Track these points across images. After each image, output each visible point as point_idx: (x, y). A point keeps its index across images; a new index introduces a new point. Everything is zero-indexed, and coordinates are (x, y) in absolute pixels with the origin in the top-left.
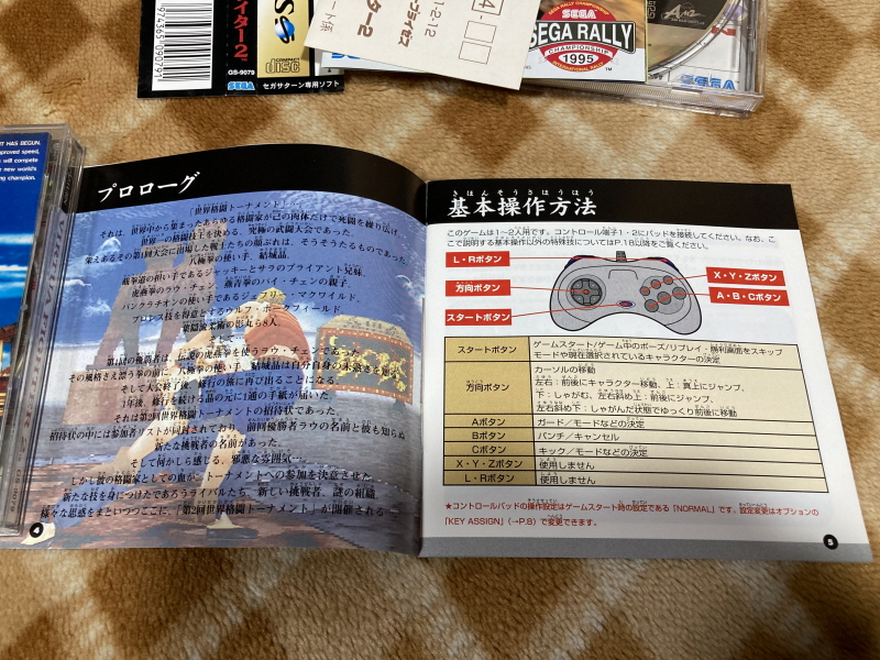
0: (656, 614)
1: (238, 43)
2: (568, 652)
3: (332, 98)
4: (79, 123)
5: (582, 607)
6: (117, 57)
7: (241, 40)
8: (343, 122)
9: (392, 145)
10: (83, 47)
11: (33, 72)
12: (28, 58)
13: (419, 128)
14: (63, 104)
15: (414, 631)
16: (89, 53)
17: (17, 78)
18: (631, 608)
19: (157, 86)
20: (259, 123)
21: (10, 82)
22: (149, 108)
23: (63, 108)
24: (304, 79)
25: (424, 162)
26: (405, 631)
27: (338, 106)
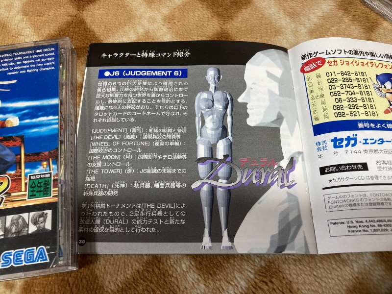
8: (288, 7)
13: (329, 12)
25: (333, 29)
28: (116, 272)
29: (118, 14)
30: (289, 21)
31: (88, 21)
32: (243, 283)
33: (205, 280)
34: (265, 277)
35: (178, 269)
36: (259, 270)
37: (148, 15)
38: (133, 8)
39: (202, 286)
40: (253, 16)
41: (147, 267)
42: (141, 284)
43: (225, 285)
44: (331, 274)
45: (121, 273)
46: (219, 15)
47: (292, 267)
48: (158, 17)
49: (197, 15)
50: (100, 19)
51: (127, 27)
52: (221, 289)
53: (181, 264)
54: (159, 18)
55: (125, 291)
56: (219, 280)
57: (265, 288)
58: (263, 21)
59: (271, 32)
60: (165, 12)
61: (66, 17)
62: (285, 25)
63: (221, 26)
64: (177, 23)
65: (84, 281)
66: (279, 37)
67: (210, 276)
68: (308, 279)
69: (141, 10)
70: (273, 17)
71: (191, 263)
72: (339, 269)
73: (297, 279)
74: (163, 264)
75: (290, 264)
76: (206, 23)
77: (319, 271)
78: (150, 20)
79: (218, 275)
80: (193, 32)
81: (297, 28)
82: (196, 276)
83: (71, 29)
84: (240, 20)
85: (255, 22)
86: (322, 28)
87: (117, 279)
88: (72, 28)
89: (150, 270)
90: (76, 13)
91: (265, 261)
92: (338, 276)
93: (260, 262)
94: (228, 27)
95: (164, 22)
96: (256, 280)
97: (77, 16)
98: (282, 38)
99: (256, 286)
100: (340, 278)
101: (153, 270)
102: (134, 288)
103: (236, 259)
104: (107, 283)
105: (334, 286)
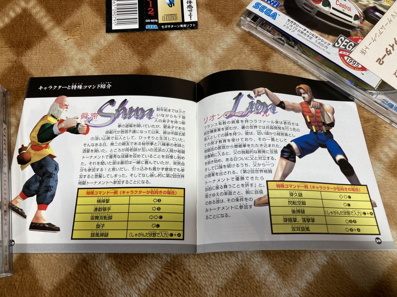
0: (350, 257)
1: (150, 7)
2: (312, 273)
3: (192, 31)
4: (81, 44)
5: (317, 254)
6: (95, 14)
7: (151, 6)
8: (198, 41)
9: (220, 52)
10: (80, 10)
11: (59, 21)
12: (56, 15)
13: (232, 44)
14: (73, 36)
15: (245, 265)
16: (83, 13)
17: (51, 24)
18: (339, 255)
19: (114, 27)
20: (160, 43)
21: (48, 26)
22: (111, 37)
23: (72, 37)
24: (179, 24)
25: (235, 59)
26: (241, 265)
27: (195, 35)
28: (53, 275)
29: (52, 57)
30: (198, 54)
31: (27, 65)
32: (152, 276)
33: (123, 276)
34: (170, 270)
35: (102, 269)
36: (165, 265)
37: (78, 58)
38: (66, 51)
39: (120, 280)
40: (168, 52)
41: (78, 269)
42: (72, 283)
43: (138, 277)
44: (221, 263)
45: (57, 276)
46: (139, 53)
47: (192, 260)
48: (86, 58)
49: (120, 54)
50: (37, 63)
51: (61, 68)
52: (135, 282)
53: (104, 265)
54: (88, 59)
55: (60, 290)
56: (134, 275)
57: (169, 278)
58: (176, 56)
59: (183, 65)
60: (92, 53)
61: (7, 63)
62: (194, 58)
63: (140, 62)
64: (103, 62)
65: (27, 284)
66: (190, 69)
67: (126, 272)
69: (72, 53)
70: (185, 51)
71: (112, 263)
72: (227, 260)
73: (195, 269)
74: (90, 266)
75: (190, 258)
76: (128, 60)
77: (211, 262)
78: (80, 61)
79: (133, 270)
80: (116, 69)
81: (204, 61)
82: (116, 273)
83: (12, 74)
84: (157, 56)
85: (169, 57)
86: (226, 59)
87: (53, 281)
88: (13, 72)
89: (80, 271)
90: (16, 59)
91: (170, 257)
92: (226, 264)
93: (167, 258)
94: (147, 63)
95: (92, 63)
96: (162, 273)
97: (17, 61)
98: (192, 70)
99: (163, 277)
100: (228, 266)
101: (82, 271)
102: (67, 287)
103: (148, 258)
104: (45, 284)
105: (223, 273)
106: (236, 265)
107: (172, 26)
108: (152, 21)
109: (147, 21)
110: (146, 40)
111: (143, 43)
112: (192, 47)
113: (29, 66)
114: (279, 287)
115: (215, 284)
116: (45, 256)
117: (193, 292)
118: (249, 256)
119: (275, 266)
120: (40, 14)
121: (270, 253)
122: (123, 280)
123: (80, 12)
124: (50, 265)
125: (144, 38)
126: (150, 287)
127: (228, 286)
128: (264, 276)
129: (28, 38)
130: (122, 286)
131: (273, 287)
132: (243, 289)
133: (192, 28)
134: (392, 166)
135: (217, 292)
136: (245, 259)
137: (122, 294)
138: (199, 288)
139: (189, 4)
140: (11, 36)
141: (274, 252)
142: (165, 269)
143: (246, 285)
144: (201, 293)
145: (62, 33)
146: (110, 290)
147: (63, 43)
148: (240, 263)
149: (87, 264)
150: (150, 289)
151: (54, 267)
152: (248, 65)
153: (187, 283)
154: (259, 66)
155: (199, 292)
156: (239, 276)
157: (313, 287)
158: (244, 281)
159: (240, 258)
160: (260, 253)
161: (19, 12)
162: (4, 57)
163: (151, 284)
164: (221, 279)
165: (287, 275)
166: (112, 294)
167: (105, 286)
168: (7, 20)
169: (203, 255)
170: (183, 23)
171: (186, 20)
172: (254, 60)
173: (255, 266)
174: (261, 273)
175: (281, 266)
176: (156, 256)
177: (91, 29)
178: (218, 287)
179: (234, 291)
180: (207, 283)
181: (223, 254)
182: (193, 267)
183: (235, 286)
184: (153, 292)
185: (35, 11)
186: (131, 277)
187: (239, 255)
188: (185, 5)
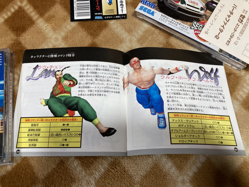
1: (97, 5)
3: (123, 20)
4: (55, 29)
6: (64, 10)
7: (98, 4)
8: (127, 27)
9: (141, 33)
10: (54, 7)
11: (41, 15)
12: (39, 10)
13: (148, 28)
14: (50, 23)
15: (157, 163)
16: (56, 9)
17: (37, 16)
19: (76, 18)
20: (104, 28)
21: (35, 17)
22: (74, 24)
23: (50, 25)
24: (116, 15)
25: (149, 37)
26: (155, 163)
27: (125, 22)
29: (38, 37)
30: (127, 35)
31: (23, 42)
32: (103, 170)
33: (85, 170)
34: (113, 166)
36: (110, 163)
37: (54, 37)
38: (46, 33)
39: (84, 173)
40: (109, 33)
41: (58, 166)
43: (94, 171)
44: (143, 162)
46: (91, 34)
47: (126, 160)
49: (79, 35)
50: (29, 41)
51: (44, 44)
52: (92, 174)
53: (74, 164)
54: (60, 38)
56: (92, 169)
57: (113, 171)
59: (118, 42)
60: (62, 34)
61: (11, 41)
62: (125, 37)
63: (92, 40)
64: (69, 40)
66: (122, 44)
67: (87, 168)
68: (133, 165)
69: (50, 34)
70: (119, 33)
71: (79, 163)
72: (146, 160)
73: (128, 166)
76: (85, 39)
77: (137, 161)
78: (56, 39)
79: (91, 167)
80: (78, 44)
81: (131, 39)
82: (81, 168)
83: (14, 48)
84: (102, 36)
85: (110, 36)
86: (144, 38)
88: (15, 47)
89: (60, 167)
90: (16, 38)
91: (113, 159)
92: (146, 163)
93: (111, 159)
94: (96, 40)
95: (63, 40)
96: (109, 168)
97: (17, 40)
98: (124, 45)
99: (109, 171)
100: (147, 164)
103: (100, 159)
105: (144, 167)
106: (152, 163)
107: (111, 17)
108: (99, 14)
109: (96, 14)
110: (95, 26)
111: (93, 28)
112: (124, 30)
113: (24, 43)
114: (177, 175)
115: (140, 174)
116: (39, 158)
117: (127, 179)
118: (159, 158)
119: (175, 163)
120: (30, 10)
121: (172, 156)
122: (85, 172)
123: (54, 9)
124: (42, 164)
125: (94, 25)
126: (101, 177)
127: (147, 175)
128: (168, 169)
129: (23, 25)
130: (85, 176)
131: (174, 176)
132: (156, 177)
133: (123, 18)
134: (244, 103)
135: (141, 179)
136: (157, 159)
137: (85, 181)
138: (130, 177)
139: (121, 3)
140: (12, 24)
141: (174, 155)
142: (110, 165)
143: (158, 174)
144: (131, 179)
145: (44, 22)
146: (78, 178)
147: (44, 28)
148: (154, 161)
149: (64, 163)
150: (101, 178)
151: (44, 165)
152: (158, 41)
153: (123, 174)
154: (164, 42)
155: (130, 179)
156: (153, 169)
157: (197, 176)
158: (157, 172)
159: (154, 159)
160: (166, 156)
161: (17, 9)
162: (9, 37)
163: (102, 175)
164: (143, 171)
165: (182, 169)
166: (79, 181)
167: (75, 176)
168: (9, 14)
169: (132, 157)
170: (118, 15)
171: (119, 13)
172: (161, 38)
173: (163, 163)
174: (167, 168)
175: (178, 163)
176: (104, 158)
177: (61, 19)
178: (141, 176)
179: (151, 178)
180: (135, 174)
181: (144, 156)
182: (126, 164)
183: (151, 175)
184: (103, 179)
185: (26, 8)
186: (90, 171)
187: (154, 157)
188: (119, 4)
